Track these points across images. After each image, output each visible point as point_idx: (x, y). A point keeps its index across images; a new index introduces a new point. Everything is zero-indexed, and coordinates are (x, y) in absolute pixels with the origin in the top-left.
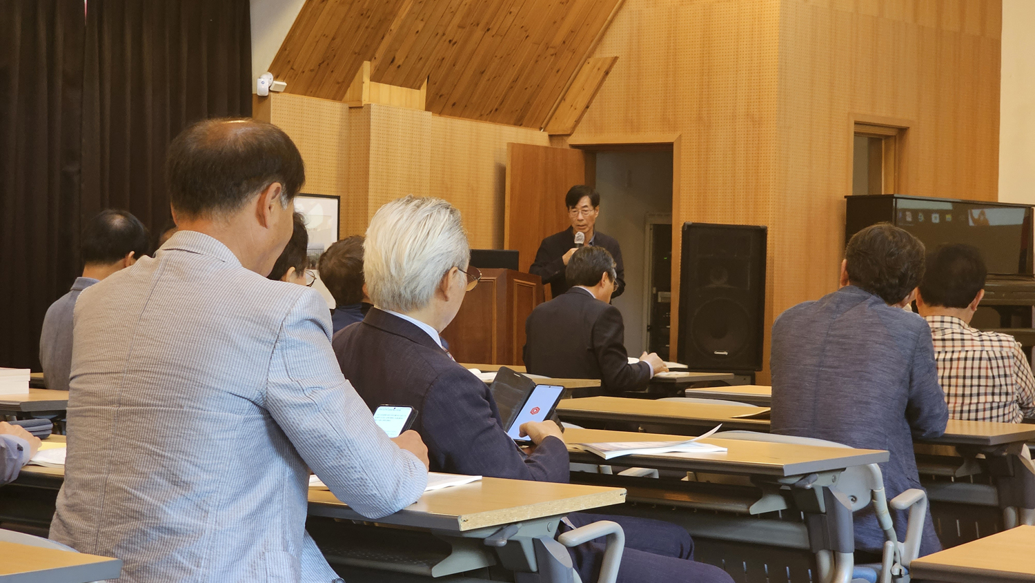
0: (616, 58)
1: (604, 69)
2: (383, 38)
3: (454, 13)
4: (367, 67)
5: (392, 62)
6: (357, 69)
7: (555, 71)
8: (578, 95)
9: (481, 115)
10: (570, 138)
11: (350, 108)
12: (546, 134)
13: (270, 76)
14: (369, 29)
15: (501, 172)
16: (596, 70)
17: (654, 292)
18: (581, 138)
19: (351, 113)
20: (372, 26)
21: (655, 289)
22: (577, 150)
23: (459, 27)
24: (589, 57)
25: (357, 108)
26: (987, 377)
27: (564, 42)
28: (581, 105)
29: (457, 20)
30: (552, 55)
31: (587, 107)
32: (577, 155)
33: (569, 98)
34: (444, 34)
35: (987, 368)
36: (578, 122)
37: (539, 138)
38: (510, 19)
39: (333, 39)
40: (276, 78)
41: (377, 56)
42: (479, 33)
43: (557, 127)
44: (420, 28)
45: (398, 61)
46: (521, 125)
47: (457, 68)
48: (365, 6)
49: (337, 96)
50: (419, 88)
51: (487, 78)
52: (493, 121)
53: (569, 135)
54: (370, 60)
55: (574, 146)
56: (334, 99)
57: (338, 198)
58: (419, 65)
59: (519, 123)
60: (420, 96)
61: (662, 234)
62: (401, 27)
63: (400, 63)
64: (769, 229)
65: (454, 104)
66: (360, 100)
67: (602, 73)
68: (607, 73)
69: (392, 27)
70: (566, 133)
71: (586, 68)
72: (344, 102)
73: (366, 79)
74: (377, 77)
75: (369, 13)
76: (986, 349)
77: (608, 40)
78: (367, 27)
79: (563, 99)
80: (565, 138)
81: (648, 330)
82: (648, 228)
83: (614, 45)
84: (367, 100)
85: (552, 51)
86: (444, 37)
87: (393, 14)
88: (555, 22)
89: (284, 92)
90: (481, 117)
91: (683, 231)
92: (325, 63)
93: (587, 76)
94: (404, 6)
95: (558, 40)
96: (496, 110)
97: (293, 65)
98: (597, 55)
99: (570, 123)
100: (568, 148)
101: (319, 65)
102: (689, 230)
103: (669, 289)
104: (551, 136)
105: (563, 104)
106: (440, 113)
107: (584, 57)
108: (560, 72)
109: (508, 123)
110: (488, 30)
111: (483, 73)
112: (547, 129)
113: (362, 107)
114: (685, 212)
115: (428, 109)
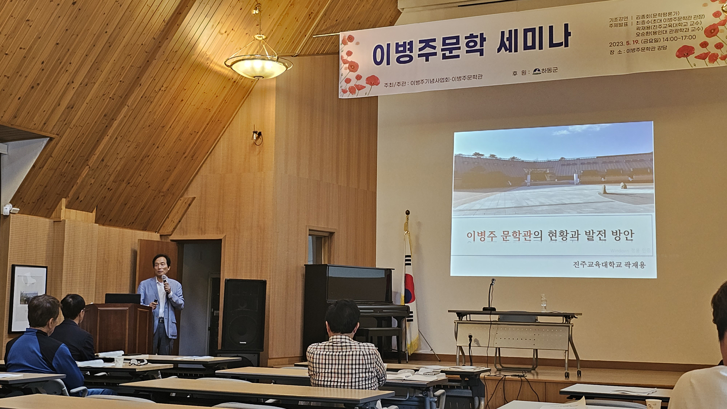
0: (195, 198)
1: (189, 202)
2: (73, 187)
3: (110, 175)
4: (64, 201)
5: (77, 199)
6: (59, 202)
7: (164, 203)
8: (175, 216)
9: (125, 225)
10: (171, 236)
11: (54, 222)
12: (159, 234)
13: (11, 205)
14: (65, 183)
15: (135, 253)
16: (184, 203)
17: (212, 311)
18: (176, 237)
19: (54, 224)
20: (67, 181)
21: (212, 309)
22: (174, 243)
23: (113, 182)
24: (181, 197)
25: (58, 222)
26: (363, 364)
27: (168, 190)
28: (176, 221)
29: (112, 178)
30: (162, 196)
31: (180, 222)
32: (173, 246)
33: (171, 217)
34: (105, 185)
35: (363, 360)
36: (174, 229)
37: (155, 237)
38: (140, 178)
39: (46, 187)
40: (13, 206)
41: (69, 196)
42: (124, 185)
43: (164, 231)
44: (92, 182)
45: (81, 198)
46: (146, 230)
47: (113, 201)
48: (63, 171)
49: (47, 216)
50: (92, 212)
51: (128, 207)
52: (132, 229)
54: (65, 198)
55: (172, 241)
56: (46, 217)
57: (46, 267)
58: (92, 201)
59: (144, 229)
60: (92, 216)
61: (217, 281)
62: (82, 182)
63: (82, 199)
64: (267, 282)
65: (110, 220)
66: (59, 218)
67: (187, 205)
68: (190, 205)
69: (78, 182)
70: (169, 234)
71: (180, 202)
72: (51, 219)
73: (63, 207)
74: (68, 207)
75: (65, 175)
76: (362, 350)
77: (190, 189)
78: (64, 182)
79: (168, 217)
80: (168, 236)
81: (209, 330)
82: (209, 280)
83: (192, 193)
84: (64, 217)
85: (162, 194)
86: (105, 187)
87: (79, 175)
88: (164, 180)
89: (18, 213)
90: (125, 227)
91: (225, 282)
92: (41, 199)
93: (180, 206)
94: (84, 172)
95: (165, 189)
96: (133, 223)
97: (23, 200)
98: (185, 196)
99: (171, 229)
100: (170, 241)
101: (38, 200)
102: (228, 282)
103: (218, 310)
104: (161, 236)
105: (167, 220)
106: (103, 225)
107: (179, 197)
108: (166, 204)
109: (139, 230)
110: (129, 183)
111: (126, 204)
112: (160, 232)
113: (61, 221)
114: (227, 273)
115: (96, 222)
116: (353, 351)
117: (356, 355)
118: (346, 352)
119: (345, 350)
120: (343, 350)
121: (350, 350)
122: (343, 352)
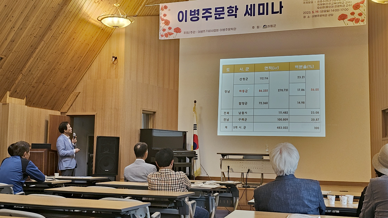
0: (80, 92)
1: (77, 95)
2: (13, 85)
3: (34, 79)
4: (8, 93)
5: (16, 92)
6: (5, 93)
7: (63, 95)
8: (69, 102)
9: (42, 107)
10: (67, 113)
11: (3, 104)
12: (60, 112)
14: (9, 83)
15: (47, 122)
16: (74, 95)
17: (89, 154)
18: (70, 113)
19: (3, 105)
20: (10, 82)
21: (89, 153)
22: (68, 117)
23: (35, 83)
24: (72, 92)
26: (178, 184)
27: (66, 88)
28: (70, 105)
29: (35, 81)
30: (62, 91)
31: (72, 105)
33: (67, 102)
34: (31, 85)
35: (177, 182)
36: (69, 109)
37: (58, 113)
38: (50, 81)
41: (11, 90)
42: (41, 84)
43: (63, 110)
44: (24, 83)
45: (18, 91)
46: (53, 110)
47: (35, 94)
48: (8, 76)
50: (24, 99)
51: (43, 97)
52: (45, 108)
53: (66, 112)
54: (9, 91)
55: (67, 115)
58: (24, 93)
59: (52, 109)
60: (24, 101)
61: (92, 138)
62: (18, 82)
63: (18, 92)
64: (120, 138)
65: (34, 104)
66: (6, 102)
67: (76, 97)
68: (77, 96)
69: (16, 82)
71: (72, 95)
72: (1, 102)
73: (8, 96)
74: (11, 96)
75: (9, 78)
77: (77, 87)
79: (65, 103)
80: (65, 113)
81: (87, 164)
82: (88, 137)
83: (79, 89)
84: (8, 102)
86: (31, 86)
87: (17, 79)
88: (63, 82)
90: (41, 108)
91: (97, 138)
93: (72, 96)
94: (19, 77)
95: (64, 87)
96: (46, 106)
98: (75, 91)
99: (67, 109)
100: (66, 116)
102: (98, 138)
103: (93, 153)
104: (61, 113)
105: (65, 104)
106: (30, 106)
107: (71, 92)
108: (64, 96)
109: (49, 109)
110: (44, 84)
111: (42, 95)
112: (60, 111)
113: (6, 104)
114: (98, 133)
115: (26, 105)
116: (172, 178)
117: (174, 180)
118: (168, 178)
119: (168, 177)
120: (167, 177)
121: (170, 177)
122: (167, 178)
